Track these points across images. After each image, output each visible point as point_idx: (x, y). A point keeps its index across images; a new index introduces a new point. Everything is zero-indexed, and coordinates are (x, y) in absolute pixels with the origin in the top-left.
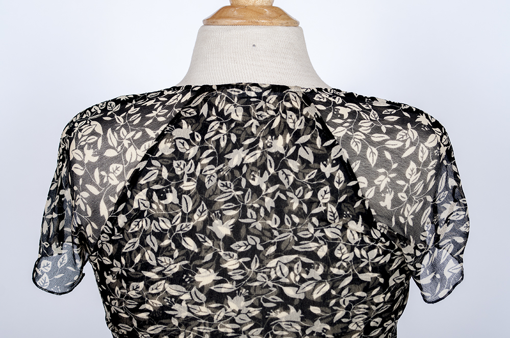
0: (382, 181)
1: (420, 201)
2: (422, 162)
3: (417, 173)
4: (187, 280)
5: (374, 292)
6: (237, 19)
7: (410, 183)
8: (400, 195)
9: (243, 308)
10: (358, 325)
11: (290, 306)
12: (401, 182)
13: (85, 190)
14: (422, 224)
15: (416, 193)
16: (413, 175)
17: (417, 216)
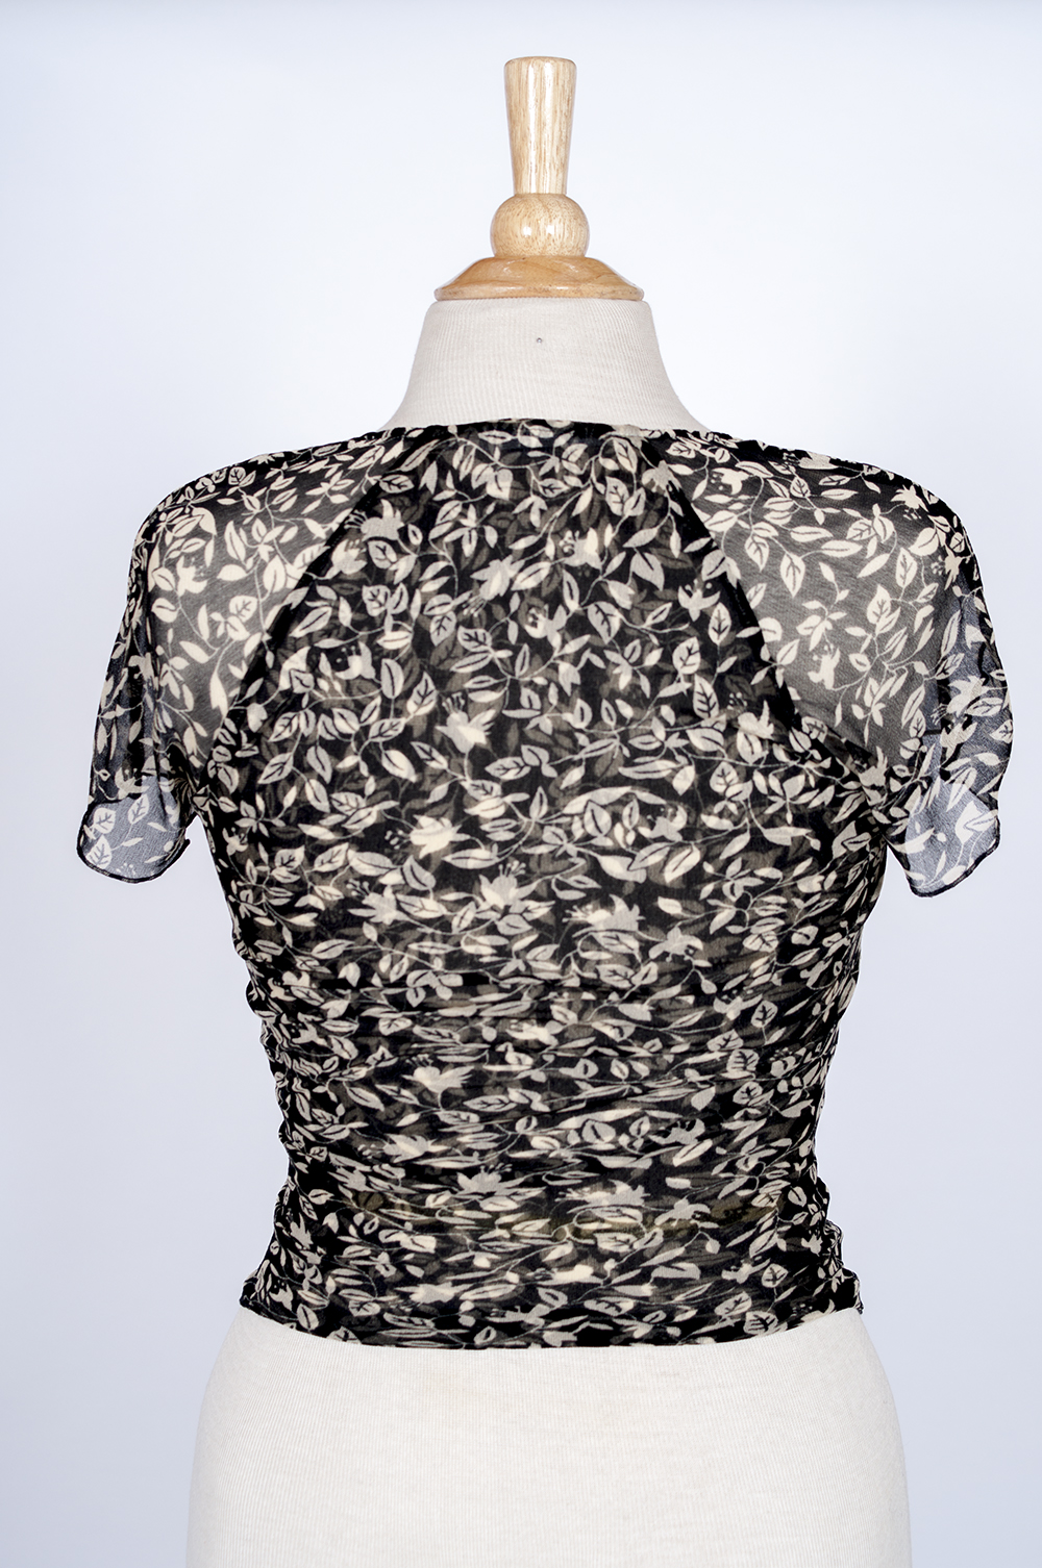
0: (815, 628)
1: (900, 673)
2: (904, 587)
3: (893, 611)
4: (393, 842)
5: (800, 869)
6: (504, 282)
7: (878, 632)
8: (853, 658)
9: (514, 900)
10: (764, 941)
11: (614, 897)
12: (856, 631)
13: (179, 652)
14: (904, 722)
15: (889, 655)
16: (883, 616)
17: (893, 706)
